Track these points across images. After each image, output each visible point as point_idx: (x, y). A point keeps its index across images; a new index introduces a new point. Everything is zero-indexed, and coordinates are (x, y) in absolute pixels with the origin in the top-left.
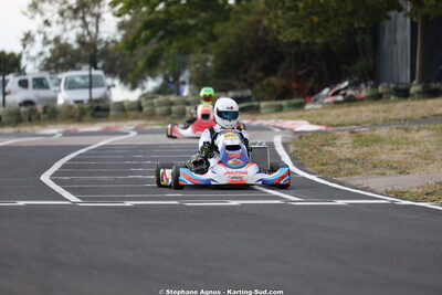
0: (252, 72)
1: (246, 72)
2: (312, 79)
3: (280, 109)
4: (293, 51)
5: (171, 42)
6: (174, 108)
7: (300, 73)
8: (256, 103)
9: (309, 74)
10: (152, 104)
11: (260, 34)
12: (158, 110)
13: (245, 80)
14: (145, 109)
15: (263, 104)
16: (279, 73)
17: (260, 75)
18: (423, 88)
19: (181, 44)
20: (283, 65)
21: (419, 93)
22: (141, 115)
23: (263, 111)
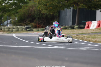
0: (27, 22)
1: (26, 22)
2: (42, 24)
3: (38, 31)
4: (38, 17)
5: (5, 13)
6: (10, 29)
7: (40, 22)
8: (32, 29)
9: (42, 22)
10: (5, 28)
11: (30, 12)
12: (6, 30)
13: (25, 24)
14: (2, 29)
15: (34, 29)
16: (34, 22)
17: (29, 22)
18: (79, 27)
19: (8, 14)
20: (35, 20)
21: (77, 28)
22: (1, 31)
23: (34, 31)
